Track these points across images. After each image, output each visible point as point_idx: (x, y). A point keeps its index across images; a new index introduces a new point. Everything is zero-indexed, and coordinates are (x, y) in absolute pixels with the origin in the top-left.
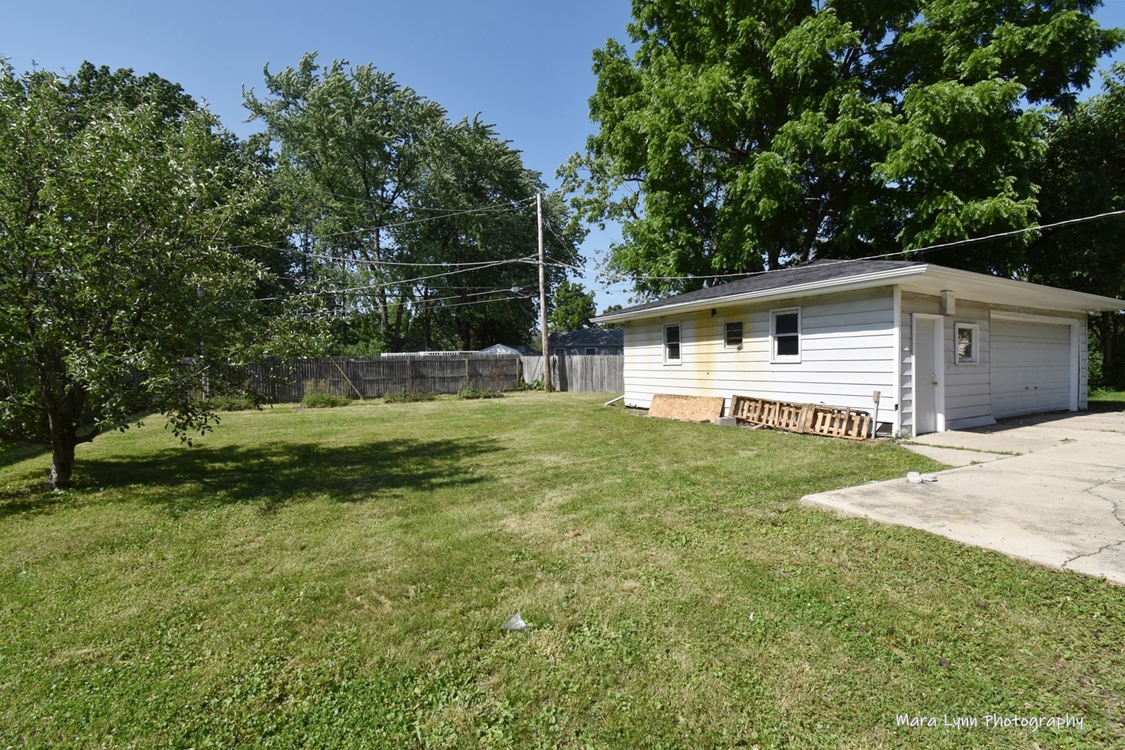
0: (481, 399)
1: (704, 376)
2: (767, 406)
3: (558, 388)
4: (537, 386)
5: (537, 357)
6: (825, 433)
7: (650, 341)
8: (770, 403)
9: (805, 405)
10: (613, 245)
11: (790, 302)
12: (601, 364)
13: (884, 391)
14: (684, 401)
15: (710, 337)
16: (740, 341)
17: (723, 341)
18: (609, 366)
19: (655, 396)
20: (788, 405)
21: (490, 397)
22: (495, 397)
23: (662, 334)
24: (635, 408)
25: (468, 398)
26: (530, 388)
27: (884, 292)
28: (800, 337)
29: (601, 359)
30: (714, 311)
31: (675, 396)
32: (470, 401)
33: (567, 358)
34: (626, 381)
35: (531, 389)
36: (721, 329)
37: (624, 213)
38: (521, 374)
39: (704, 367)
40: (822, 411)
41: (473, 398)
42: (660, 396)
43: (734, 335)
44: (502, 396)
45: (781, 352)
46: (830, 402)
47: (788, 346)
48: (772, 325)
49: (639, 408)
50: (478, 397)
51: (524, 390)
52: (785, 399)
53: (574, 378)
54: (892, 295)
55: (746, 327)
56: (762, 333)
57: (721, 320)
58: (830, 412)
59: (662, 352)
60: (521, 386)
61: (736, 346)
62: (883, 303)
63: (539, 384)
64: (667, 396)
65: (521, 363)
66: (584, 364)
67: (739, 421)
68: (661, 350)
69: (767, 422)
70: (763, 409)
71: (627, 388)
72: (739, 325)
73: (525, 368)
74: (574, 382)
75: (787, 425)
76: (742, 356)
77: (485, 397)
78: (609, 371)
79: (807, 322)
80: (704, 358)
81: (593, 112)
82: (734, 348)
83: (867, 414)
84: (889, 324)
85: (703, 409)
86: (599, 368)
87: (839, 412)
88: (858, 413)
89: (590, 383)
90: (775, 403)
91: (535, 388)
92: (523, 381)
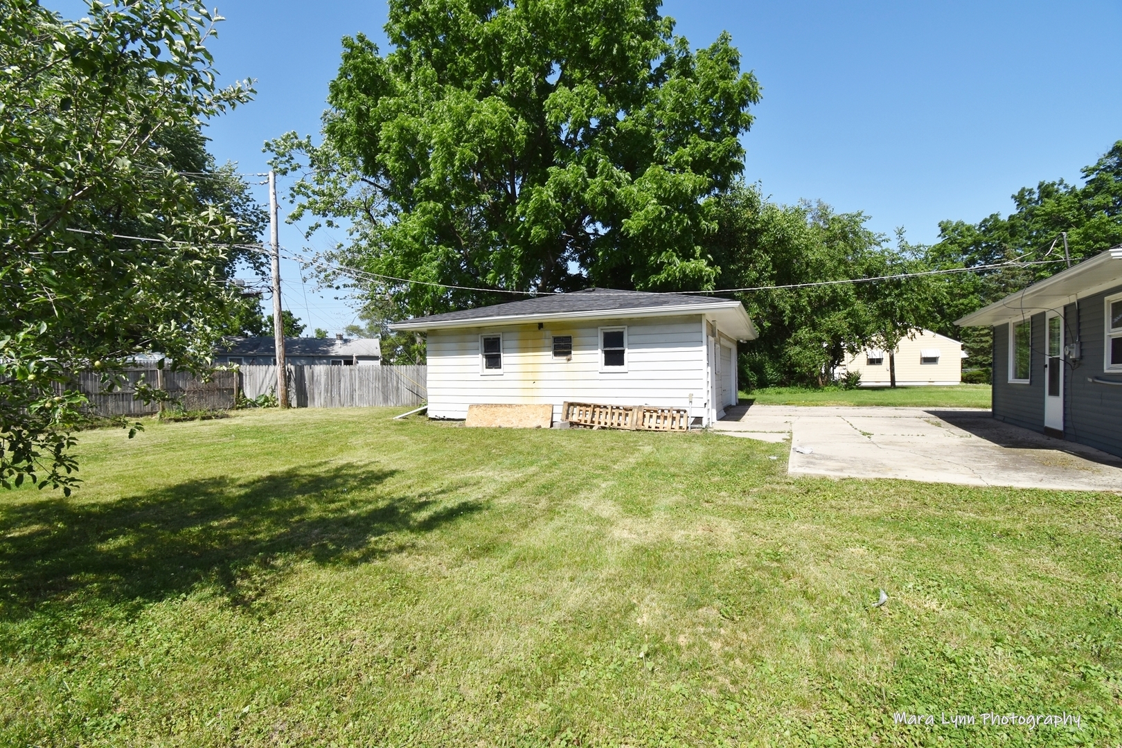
0: (197, 422)
1: (530, 384)
2: (597, 410)
3: (294, 403)
4: (267, 402)
5: (264, 368)
6: (653, 428)
7: (463, 351)
8: (599, 406)
9: (635, 407)
10: (342, 245)
11: (618, 321)
12: (351, 375)
13: (696, 393)
14: (508, 410)
15: (536, 348)
16: (570, 353)
17: (551, 353)
18: (360, 378)
19: (471, 406)
20: (618, 408)
21: (210, 418)
22: (217, 417)
23: (480, 344)
24: (443, 419)
25: (177, 420)
26: (254, 404)
27: (696, 319)
28: (627, 351)
29: (351, 370)
30: (541, 325)
31: (496, 405)
32: (178, 424)
33: (306, 368)
34: (429, 392)
35: (255, 406)
36: (549, 342)
37: (360, 214)
38: (240, 388)
39: (530, 376)
40: (648, 411)
41: (185, 420)
42: (478, 406)
43: (563, 347)
44: (227, 416)
45: (607, 363)
46: (653, 404)
47: (614, 358)
48: (600, 340)
49: (449, 419)
50: (192, 419)
51: (246, 407)
52: (615, 403)
53: (316, 391)
54: (701, 322)
55: (574, 341)
56: (592, 346)
57: (549, 335)
58: (656, 411)
59: (480, 363)
60: (242, 404)
61: (565, 358)
62: (694, 327)
63: (267, 400)
64: (485, 405)
65: (240, 375)
66: (330, 376)
67: (572, 424)
68: (479, 360)
69: (599, 423)
70: (594, 412)
71: (430, 399)
72: (569, 339)
73: (246, 380)
74: (316, 396)
75: (619, 425)
76: (570, 366)
77: (203, 419)
78: (361, 382)
79: (632, 339)
80: (530, 368)
81: (335, 97)
82: (563, 359)
83: (685, 411)
84: (700, 343)
85: (531, 416)
86: (348, 380)
87: (663, 411)
88: (678, 411)
89: (337, 397)
90: (605, 407)
91: (261, 405)
92: (244, 396)
